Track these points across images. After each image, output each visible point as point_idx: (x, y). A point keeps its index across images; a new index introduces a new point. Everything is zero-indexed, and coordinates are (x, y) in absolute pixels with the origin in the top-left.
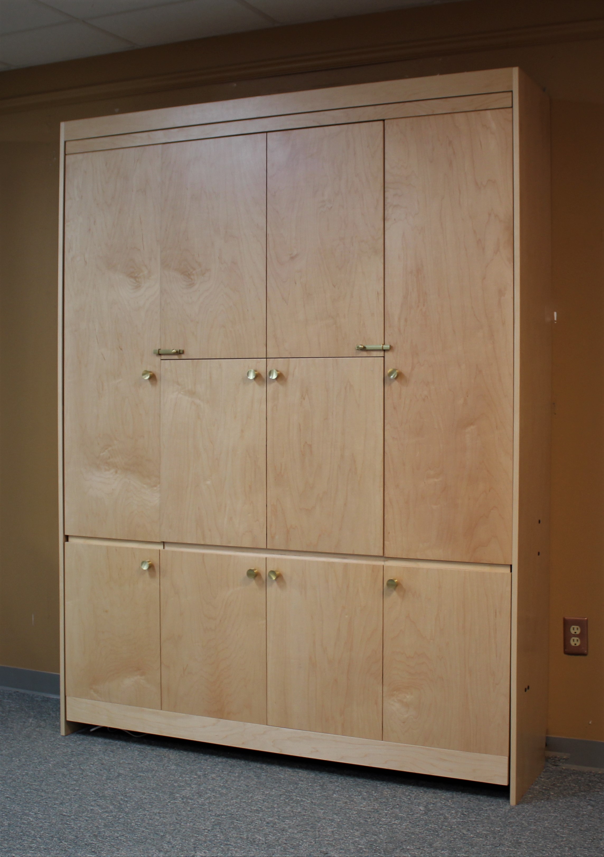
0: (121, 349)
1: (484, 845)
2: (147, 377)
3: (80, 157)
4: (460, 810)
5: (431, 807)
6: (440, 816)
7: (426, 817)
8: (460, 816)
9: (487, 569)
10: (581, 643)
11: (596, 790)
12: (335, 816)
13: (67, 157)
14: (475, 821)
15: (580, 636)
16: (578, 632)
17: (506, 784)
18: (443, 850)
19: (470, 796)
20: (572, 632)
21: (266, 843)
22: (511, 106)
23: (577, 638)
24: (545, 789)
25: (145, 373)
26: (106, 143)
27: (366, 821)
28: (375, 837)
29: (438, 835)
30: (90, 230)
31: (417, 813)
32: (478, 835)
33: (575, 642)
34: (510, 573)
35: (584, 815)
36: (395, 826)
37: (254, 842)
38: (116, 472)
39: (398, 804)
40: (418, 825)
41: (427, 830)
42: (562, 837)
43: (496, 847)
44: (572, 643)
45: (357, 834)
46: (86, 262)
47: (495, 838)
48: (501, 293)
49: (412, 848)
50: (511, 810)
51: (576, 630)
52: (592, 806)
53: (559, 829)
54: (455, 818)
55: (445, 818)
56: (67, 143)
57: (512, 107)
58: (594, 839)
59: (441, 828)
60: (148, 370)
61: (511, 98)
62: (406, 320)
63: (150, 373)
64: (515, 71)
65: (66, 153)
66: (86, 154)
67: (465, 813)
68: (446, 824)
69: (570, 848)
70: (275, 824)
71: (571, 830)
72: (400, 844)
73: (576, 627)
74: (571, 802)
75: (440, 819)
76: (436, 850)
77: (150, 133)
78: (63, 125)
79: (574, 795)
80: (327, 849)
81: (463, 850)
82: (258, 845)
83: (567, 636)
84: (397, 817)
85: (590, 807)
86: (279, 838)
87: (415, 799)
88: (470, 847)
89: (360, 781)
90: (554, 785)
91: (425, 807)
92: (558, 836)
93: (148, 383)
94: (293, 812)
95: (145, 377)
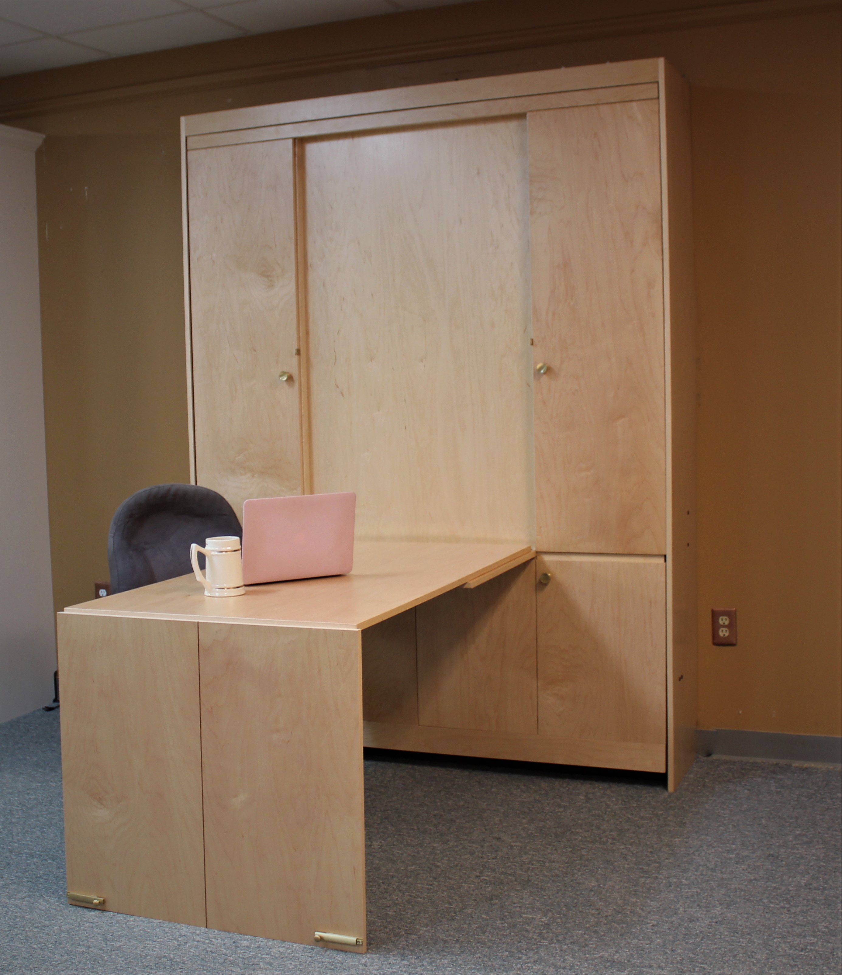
0: (255, 350)
1: (650, 826)
2: (285, 378)
3: (203, 152)
4: (620, 798)
5: (590, 796)
6: (602, 804)
7: (588, 805)
8: (622, 803)
9: (641, 560)
10: (730, 633)
11: (750, 776)
12: (499, 807)
13: (189, 153)
14: (637, 807)
15: (730, 626)
16: (727, 623)
17: (663, 771)
18: (611, 831)
19: (627, 786)
20: (721, 622)
21: (438, 832)
22: (656, 96)
23: (726, 629)
24: (700, 778)
25: (283, 374)
26: (231, 138)
27: (530, 810)
28: (543, 823)
29: (603, 820)
30: (217, 228)
31: (579, 802)
32: (642, 818)
33: (723, 633)
34: (664, 564)
35: (741, 798)
36: (559, 814)
37: (426, 831)
38: (253, 476)
39: (558, 795)
40: (582, 812)
41: (592, 815)
42: (725, 817)
43: (662, 827)
44: (721, 634)
45: (524, 821)
46: (213, 261)
47: (659, 820)
48: (650, 285)
49: (581, 831)
50: (669, 796)
51: (724, 621)
52: (749, 790)
53: (720, 810)
54: (616, 805)
55: (607, 805)
56: (189, 139)
57: (658, 98)
58: (755, 818)
59: (605, 814)
60: (285, 371)
61: (656, 90)
62: (554, 314)
63: (287, 374)
64: (661, 62)
65: (188, 148)
66: (209, 150)
67: (625, 800)
68: (609, 810)
69: (734, 826)
70: (441, 816)
71: (732, 811)
72: (569, 828)
73: (724, 618)
74: (727, 788)
75: (602, 806)
76: (604, 831)
77: (279, 128)
78: (183, 120)
79: (729, 781)
80: (498, 835)
81: (631, 831)
82: (430, 834)
83: (715, 627)
84: (559, 806)
85: (746, 791)
86: (450, 828)
87: (573, 790)
88: (637, 828)
89: (516, 776)
90: (708, 773)
91: (586, 796)
92: (719, 816)
93: (285, 384)
94: (456, 805)
95: (283, 378)
